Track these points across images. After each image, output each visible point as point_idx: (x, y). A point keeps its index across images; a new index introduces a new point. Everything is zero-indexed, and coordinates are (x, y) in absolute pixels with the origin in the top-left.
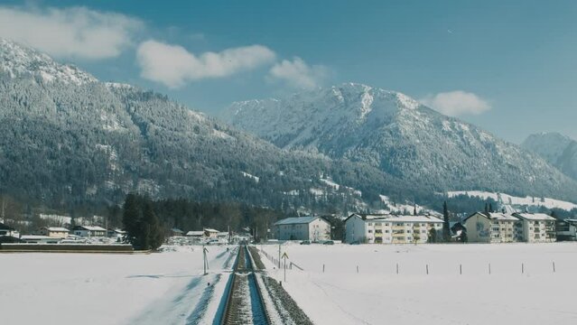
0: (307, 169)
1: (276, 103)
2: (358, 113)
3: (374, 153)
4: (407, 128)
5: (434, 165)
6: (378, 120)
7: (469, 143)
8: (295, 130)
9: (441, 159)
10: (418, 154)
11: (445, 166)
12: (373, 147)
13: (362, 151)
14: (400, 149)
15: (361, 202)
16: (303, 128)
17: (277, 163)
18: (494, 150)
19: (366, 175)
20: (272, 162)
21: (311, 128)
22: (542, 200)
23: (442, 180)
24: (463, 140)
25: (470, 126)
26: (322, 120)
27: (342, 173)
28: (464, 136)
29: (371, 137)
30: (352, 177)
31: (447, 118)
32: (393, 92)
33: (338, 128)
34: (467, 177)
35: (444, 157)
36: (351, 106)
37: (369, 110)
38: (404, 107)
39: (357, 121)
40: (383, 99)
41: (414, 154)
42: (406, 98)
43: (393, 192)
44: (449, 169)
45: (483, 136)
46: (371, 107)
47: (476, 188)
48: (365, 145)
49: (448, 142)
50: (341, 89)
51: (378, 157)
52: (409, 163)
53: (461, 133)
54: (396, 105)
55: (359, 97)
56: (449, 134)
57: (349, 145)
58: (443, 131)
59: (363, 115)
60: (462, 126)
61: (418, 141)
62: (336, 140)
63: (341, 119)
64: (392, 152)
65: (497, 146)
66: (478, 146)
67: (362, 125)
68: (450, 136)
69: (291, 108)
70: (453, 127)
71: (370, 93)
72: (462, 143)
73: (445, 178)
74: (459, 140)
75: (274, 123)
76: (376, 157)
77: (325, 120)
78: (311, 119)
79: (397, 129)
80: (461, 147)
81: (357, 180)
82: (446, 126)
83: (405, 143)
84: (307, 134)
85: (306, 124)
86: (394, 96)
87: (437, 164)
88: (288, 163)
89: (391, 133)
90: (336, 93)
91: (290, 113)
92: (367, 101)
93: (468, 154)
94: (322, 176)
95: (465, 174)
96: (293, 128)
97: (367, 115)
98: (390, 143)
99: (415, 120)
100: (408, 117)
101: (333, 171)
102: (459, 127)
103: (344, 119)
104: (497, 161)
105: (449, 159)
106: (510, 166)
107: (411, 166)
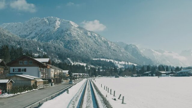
0: (32, 45)
1: (21, 24)
2: (54, 28)
3: (61, 42)
4: (74, 33)
5: (86, 48)
6: (63, 30)
7: (98, 41)
8: (28, 34)
9: (88, 46)
10: (79, 43)
11: (90, 49)
12: (61, 40)
13: (56, 41)
14: (72, 41)
15: (58, 60)
16: (32, 33)
17: (17, 42)
18: (108, 44)
19: (59, 49)
20: (15, 41)
21: (35, 33)
22: (128, 63)
23: (89, 54)
24: (95, 39)
25: (98, 35)
26: (39, 30)
27: (48, 47)
28: (96, 38)
29: (60, 36)
30: (53, 49)
31: (89, 31)
32: (68, 21)
33: (46, 33)
34: (99, 53)
35: (90, 45)
36: (51, 25)
37: (59, 27)
38: (73, 26)
39: (54, 30)
40: (64, 23)
41: (78, 43)
42: (73, 23)
43: (72, 57)
44: (91, 50)
45: (103, 39)
46: (59, 25)
47: (103, 58)
48: (58, 39)
49: (90, 40)
50: (47, 19)
51: (63, 44)
52: (76, 47)
53: (95, 37)
54: (69, 25)
55: (55, 22)
56: (90, 37)
57: (51, 39)
58: (88, 36)
59: (56, 28)
60: (95, 34)
61: (79, 39)
62: (45, 37)
63: (47, 29)
64: (69, 42)
65: (108, 42)
66: (101, 42)
67: (56, 32)
68: (91, 38)
69: (27, 25)
70: (91, 34)
71: (59, 21)
72: (95, 41)
73: (90, 53)
74: (94, 40)
75: (19, 31)
76: (62, 44)
77: (40, 30)
78: (35, 29)
79: (70, 34)
80: (95, 42)
81: (55, 51)
82: (89, 34)
83: (74, 39)
84: (33, 35)
85: (33, 31)
86: (69, 22)
87: (87, 47)
88: (22, 42)
89: (68, 35)
90: (45, 20)
91: (27, 27)
92: (58, 23)
93: (98, 45)
94: (38, 49)
95: (98, 52)
96: (27, 33)
97: (58, 28)
98: (68, 39)
99: (77, 31)
100: (75, 30)
101: (44, 47)
102: (94, 35)
103: (48, 30)
104: (109, 48)
105: (92, 46)
106: (114, 50)
107: (77, 48)
